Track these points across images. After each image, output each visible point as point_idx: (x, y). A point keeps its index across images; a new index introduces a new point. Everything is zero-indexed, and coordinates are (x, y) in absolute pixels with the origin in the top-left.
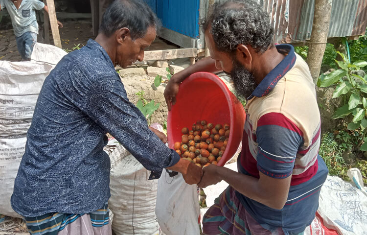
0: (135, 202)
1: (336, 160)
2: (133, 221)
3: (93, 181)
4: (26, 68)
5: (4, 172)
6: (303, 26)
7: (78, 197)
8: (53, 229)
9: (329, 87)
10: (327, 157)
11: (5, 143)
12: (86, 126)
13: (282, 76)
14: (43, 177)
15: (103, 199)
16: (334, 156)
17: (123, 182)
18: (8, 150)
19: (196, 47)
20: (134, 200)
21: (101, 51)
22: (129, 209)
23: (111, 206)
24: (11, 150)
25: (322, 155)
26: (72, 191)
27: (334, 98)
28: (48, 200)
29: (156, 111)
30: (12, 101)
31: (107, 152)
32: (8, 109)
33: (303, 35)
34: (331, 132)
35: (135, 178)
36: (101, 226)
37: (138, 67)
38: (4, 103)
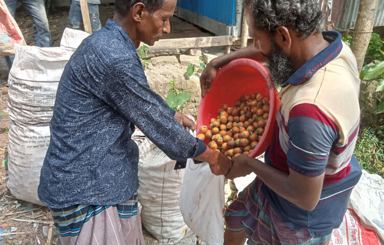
0: (164, 195)
1: (377, 157)
2: (161, 214)
3: (121, 172)
4: (55, 54)
5: (32, 160)
6: (347, 14)
7: (104, 188)
8: (78, 219)
9: (372, 80)
10: (367, 154)
11: (32, 131)
12: (108, 114)
13: (323, 66)
14: (67, 169)
15: (132, 190)
16: (374, 153)
17: (152, 174)
18: (36, 137)
19: (231, 34)
20: (163, 192)
21: (120, 32)
22: (157, 201)
23: (140, 198)
24: (39, 138)
25: (362, 151)
26: (98, 182)
27: (377, 92)
28: (74, 192)
29: (188, 101)
30: (40, 88)
31: (137, 143)
32: (36, 96)
33: (347, 24)
34: (372, 127)
35: (165, 170)
36: (129, 217)
37: (171, 55)
38: (32, 90)
